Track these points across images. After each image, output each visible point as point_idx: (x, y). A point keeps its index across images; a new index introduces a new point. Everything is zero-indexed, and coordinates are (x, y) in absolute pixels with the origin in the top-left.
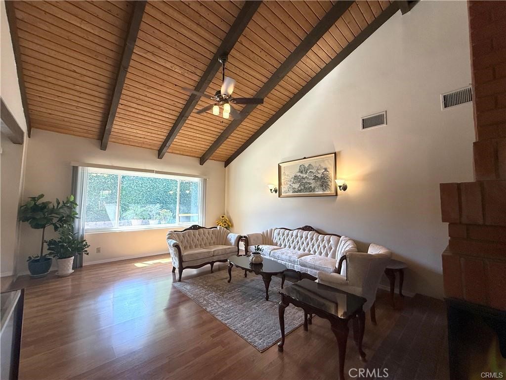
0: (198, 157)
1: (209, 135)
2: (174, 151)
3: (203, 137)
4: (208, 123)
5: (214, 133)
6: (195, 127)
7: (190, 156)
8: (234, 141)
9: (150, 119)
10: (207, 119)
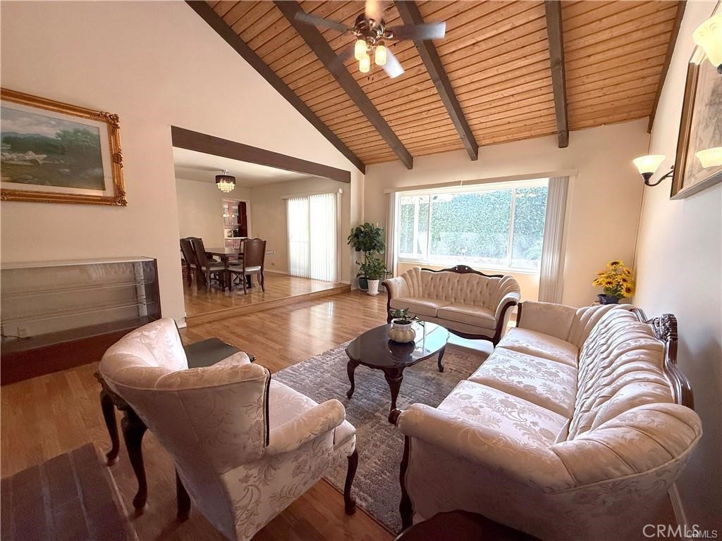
0: (553, 133)
1: (528, 78)
2: (497, 140)
3: (519, 89)
4: (499, 60)
5: (532, 69)
6: (484, 83)
7: (532, 137)
8: (619, 51)
9: (419, 110)
10: (487, 54)
